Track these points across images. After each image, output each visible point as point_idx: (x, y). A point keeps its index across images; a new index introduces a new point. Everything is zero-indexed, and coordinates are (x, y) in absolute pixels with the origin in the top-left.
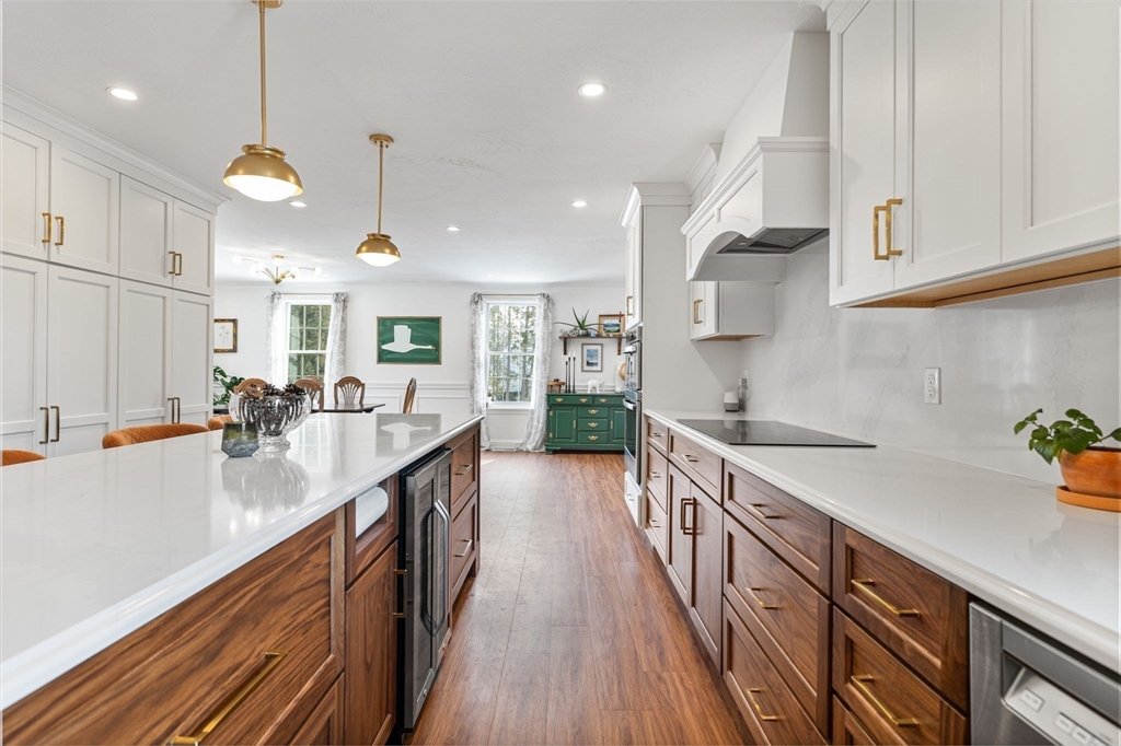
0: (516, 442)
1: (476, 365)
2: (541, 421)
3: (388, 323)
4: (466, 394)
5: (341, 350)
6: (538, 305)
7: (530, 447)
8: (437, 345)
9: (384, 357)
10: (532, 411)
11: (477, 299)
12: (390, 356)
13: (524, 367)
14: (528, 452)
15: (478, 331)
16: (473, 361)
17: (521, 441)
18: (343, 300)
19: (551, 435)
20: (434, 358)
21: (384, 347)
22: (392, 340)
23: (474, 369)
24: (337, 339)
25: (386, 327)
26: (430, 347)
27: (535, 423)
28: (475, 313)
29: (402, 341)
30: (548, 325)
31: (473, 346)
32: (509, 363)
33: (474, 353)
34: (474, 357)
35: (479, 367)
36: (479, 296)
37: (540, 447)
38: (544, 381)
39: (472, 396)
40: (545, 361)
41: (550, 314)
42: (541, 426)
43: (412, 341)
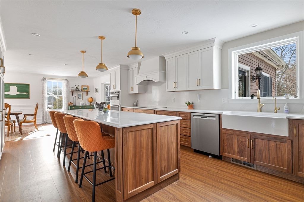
3: (8, 85)
6: (65, 82)
8: (28, 93)
11: (44, 80)
12: (8, 96)
15: (45, 89)
16: (43, 98)
20: (27, 96)
21: (6, 93)
22: (9, 91)
26: (25, 93)
28: (43, 83)
29: (14, 91)
30: (68, 88)
31: (43, 93)
35: (45, 99)
36: (45, 78)
38: (67, 103)
39: (43, 108)
40: (67, 97)
41: (68, 85)
43: (18, 91)
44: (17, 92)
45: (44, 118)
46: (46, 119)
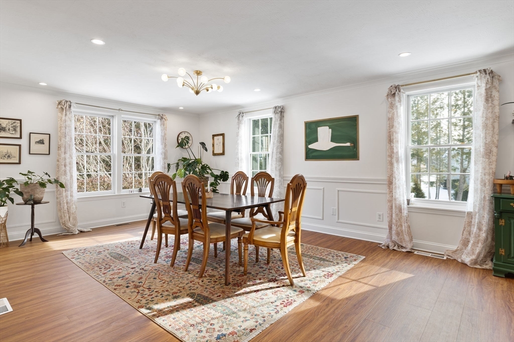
0: (449, 247)
1: (394, 161)
2: (484, 228)
3: (313, 126)
4: (384, 189)
5: (279, 150)
6: (477, 86)
7: (467, 259)
8: (355, 142)
9: (311, 155)
10: (469, 214)
11: (394, 92)
12: (314, 154)
13: (462, 163)
14: (464, 265)
15: (395, 124)
16: (391, 156)
17: (454, 248)
18: (281, 111)
19: (502, 252)
20: (352, 154)
21: (310, 146)
22: (316, 140)
23: (391, 164)
24: (276, 142)
25: (311, 129)
26: (348, 144)
27: (475, 229)
28: (392, 106)
29: (325, 140)
30: (493, 107)
31: (390, 140)
32: (449, 161)
33: (392, 148)
34: (393, 152)
35: (398, 161)
36: (397, 88)
37: (484, 261)
38: (488, 179)
39: (391, 192)
40: (488, 153)
41: (495, 94)
42: (483, 235)
43: (333, 140)
44: (331, 141)
45: (394, 227)
46: (398, 234)
